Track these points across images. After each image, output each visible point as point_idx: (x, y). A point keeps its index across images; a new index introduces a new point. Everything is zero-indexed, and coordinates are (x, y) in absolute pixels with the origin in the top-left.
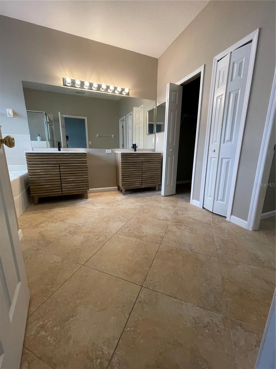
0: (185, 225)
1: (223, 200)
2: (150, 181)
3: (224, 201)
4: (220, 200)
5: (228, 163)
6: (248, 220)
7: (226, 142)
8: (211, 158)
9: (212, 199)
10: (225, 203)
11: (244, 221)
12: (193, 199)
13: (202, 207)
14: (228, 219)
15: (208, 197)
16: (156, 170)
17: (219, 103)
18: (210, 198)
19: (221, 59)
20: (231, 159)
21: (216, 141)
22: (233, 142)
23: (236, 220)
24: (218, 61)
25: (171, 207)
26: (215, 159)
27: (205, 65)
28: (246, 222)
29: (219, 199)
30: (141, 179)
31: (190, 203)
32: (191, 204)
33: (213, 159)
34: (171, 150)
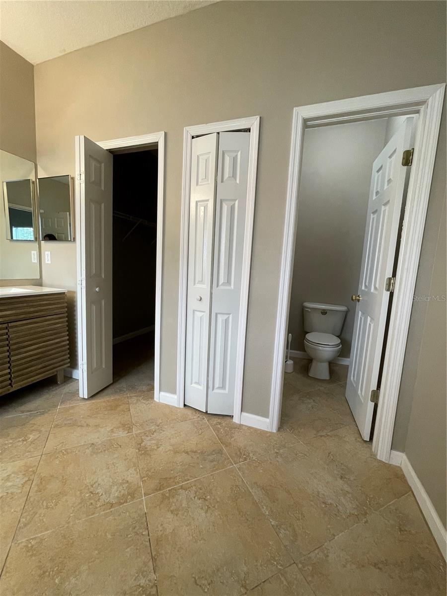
0: (182, 488)
1: (222, 387)
2: (40, 366)
3: (225, 389)
4: (219, 388)
5: (227, 321)
6: (270, 417)
7: (221, 285)
8: (194, 311)
9: (203, 388)
10: (227, 391)
11: (264, 418)
12: (160, 391)
13: (182, 406)
14: (236, 420)
15: (193, 385)
16: (55, 334)
17: (202, 214)
18: (200, 387)
19: (198, 136)
20: (231, 315)
21: (201, 282)
22: (232, 287)
23: (251, 420)
24: (193, 137)
25: (121, 434)
26: (203, 314)
27: (166, 134)
28: (268, 420)
29: (217, 385)
30: (8, 371)
31: (155, 399)
32: (158, 401)
33: (199, 315)
34: (97, 289)
